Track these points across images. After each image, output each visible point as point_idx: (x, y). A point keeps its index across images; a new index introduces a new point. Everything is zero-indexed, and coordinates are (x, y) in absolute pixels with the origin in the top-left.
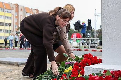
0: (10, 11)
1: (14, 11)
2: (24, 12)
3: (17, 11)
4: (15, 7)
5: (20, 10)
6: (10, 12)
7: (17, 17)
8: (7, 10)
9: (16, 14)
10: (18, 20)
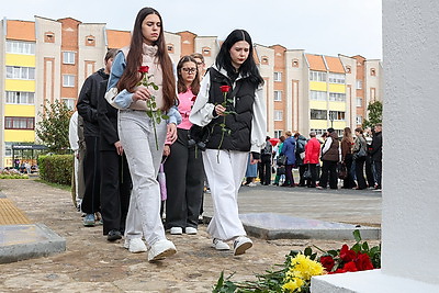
0: (342, 77)
1: (351, 78)
2: (380, 78)
3: (361, 77)
4: (354, 65)
5: (368, 73)
6: (343, 81)
7: (362, 92)
8: (333, 76)
9: (356, 85)
10: (363, 101)
